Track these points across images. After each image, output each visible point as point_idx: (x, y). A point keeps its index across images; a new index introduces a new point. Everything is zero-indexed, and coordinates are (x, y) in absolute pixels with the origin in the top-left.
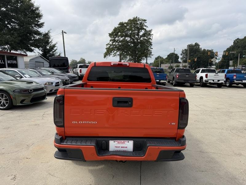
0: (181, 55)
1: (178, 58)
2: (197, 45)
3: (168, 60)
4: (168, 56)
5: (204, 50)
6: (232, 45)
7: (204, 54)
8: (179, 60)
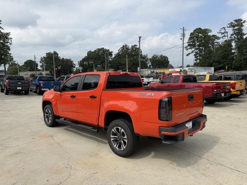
0: (41, 62)
1: (37, 65)
2: (55, 53)
3: (26, 67)
4: (25, 63)
5: (63, 59)
6: (86, 56)
7: (64, 62)
8: (38, 68)
